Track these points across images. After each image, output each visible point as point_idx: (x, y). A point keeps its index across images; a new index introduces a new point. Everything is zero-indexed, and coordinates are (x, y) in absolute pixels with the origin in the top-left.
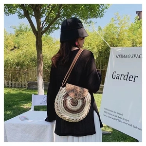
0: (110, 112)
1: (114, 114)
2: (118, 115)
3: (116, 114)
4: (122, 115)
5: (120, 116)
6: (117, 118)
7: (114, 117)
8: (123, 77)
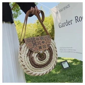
0: (65, 49)
1: (68, 49)
2: (70, 49)
3: (69, 49)
4: (72, 48)
5: (72, 49)
6: (70, 51)
7: (68, 51)
8: (65, 24)
